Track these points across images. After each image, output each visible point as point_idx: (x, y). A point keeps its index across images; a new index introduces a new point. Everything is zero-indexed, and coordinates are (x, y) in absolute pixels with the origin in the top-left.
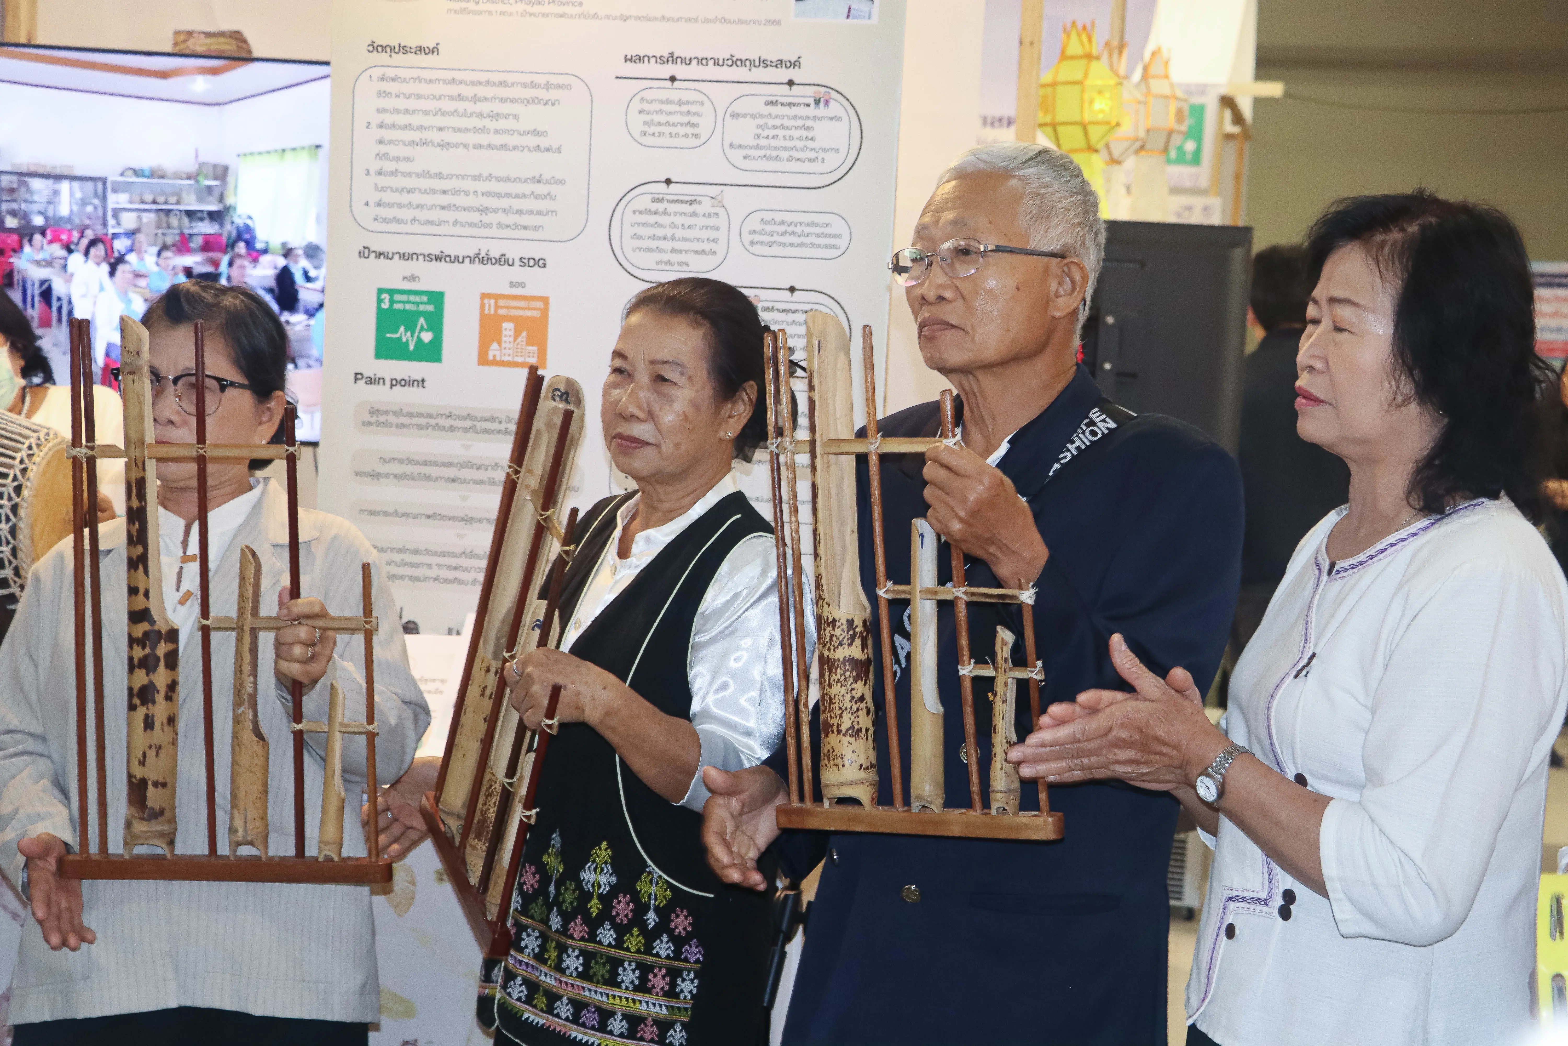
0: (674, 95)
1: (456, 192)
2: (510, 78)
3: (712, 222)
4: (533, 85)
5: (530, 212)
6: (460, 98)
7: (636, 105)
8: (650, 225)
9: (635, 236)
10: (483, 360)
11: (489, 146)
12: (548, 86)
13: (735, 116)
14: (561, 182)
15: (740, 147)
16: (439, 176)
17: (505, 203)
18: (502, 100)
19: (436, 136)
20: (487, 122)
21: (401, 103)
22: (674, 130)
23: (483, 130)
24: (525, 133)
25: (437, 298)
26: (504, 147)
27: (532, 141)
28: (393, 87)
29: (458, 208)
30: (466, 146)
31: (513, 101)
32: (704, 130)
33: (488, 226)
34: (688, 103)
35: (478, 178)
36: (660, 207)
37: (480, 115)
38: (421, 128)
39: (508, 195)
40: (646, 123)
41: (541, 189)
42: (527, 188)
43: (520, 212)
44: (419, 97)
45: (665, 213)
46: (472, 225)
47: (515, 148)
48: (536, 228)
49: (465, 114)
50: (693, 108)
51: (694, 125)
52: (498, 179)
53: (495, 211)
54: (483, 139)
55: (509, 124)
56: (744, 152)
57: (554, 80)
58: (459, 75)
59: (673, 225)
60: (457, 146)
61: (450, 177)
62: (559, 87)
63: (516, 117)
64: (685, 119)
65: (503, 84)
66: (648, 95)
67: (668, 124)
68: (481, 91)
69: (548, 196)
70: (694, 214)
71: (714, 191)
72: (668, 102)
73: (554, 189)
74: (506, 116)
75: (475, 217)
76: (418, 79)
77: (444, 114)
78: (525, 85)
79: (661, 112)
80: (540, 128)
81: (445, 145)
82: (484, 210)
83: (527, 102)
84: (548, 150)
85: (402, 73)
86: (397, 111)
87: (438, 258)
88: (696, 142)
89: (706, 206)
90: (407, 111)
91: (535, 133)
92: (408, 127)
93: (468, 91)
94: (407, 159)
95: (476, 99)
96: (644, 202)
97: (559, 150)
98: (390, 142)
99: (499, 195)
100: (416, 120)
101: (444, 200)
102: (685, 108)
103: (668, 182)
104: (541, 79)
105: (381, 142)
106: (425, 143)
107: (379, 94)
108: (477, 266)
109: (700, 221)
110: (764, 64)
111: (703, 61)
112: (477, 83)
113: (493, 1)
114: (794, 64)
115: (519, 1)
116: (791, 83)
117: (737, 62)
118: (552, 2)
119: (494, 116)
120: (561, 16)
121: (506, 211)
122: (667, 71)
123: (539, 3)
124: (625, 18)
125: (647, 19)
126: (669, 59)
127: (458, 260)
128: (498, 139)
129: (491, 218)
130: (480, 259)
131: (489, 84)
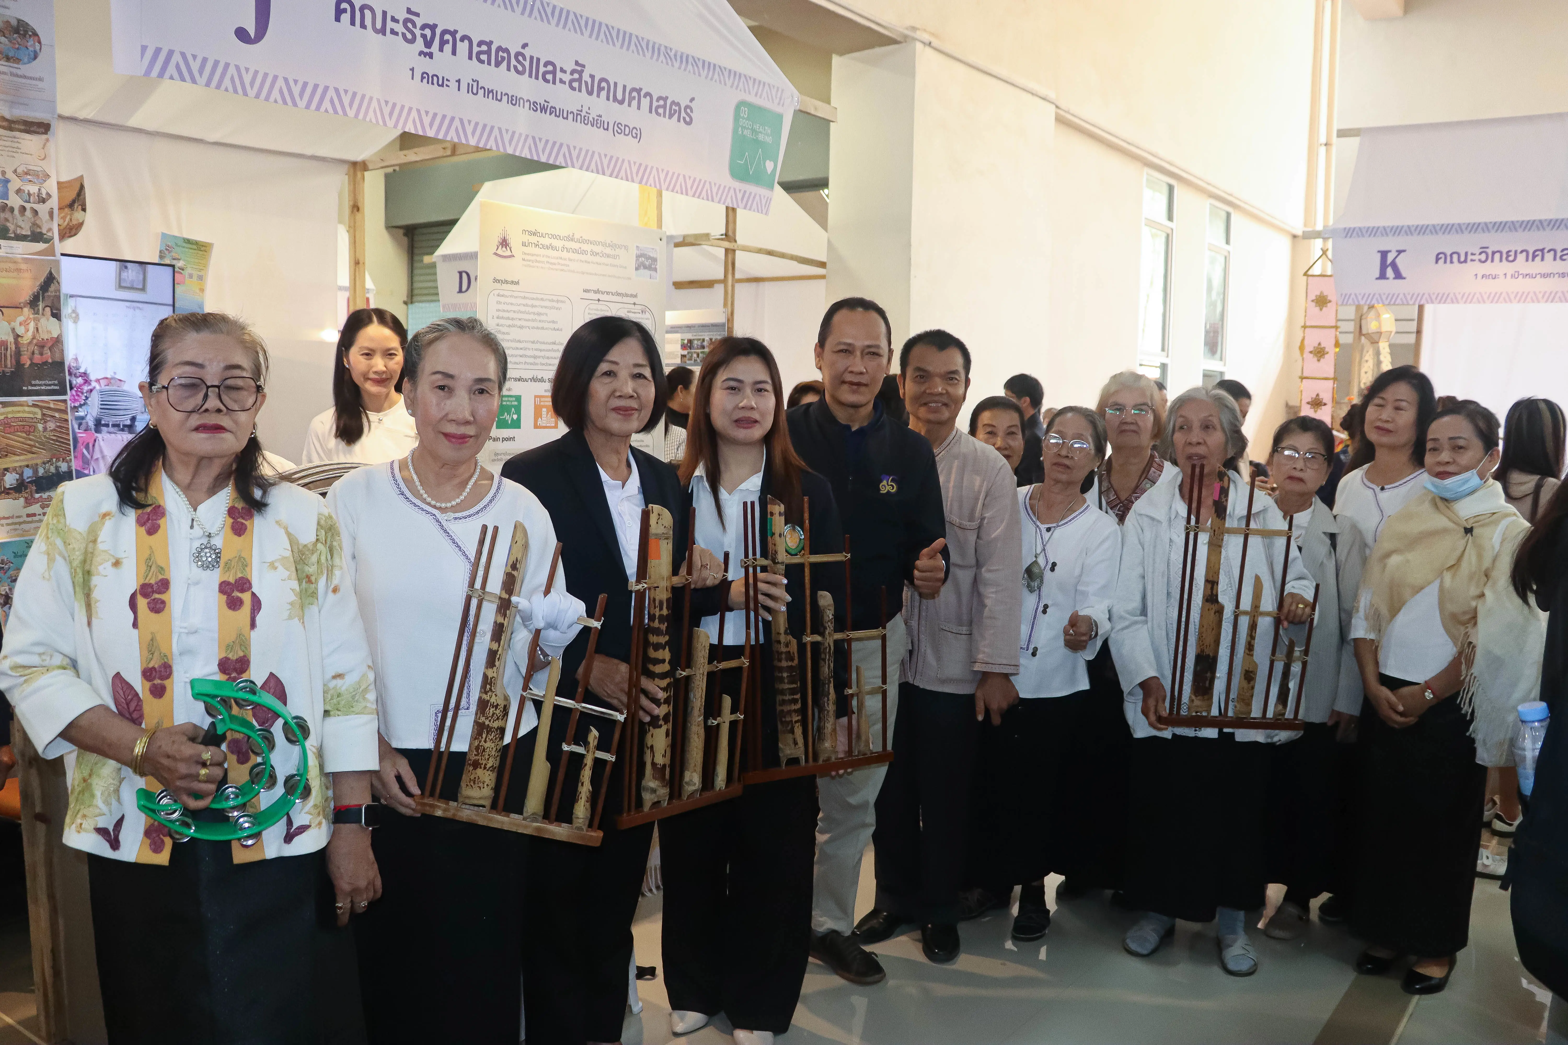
0: (599, 307)
1: (526, 349)
2: (545, 297)
4: (553, 301)
6: (527, 305)
7: (587, 311)
10: (536, 426)
12: (558, 301)
16: (519, 341)
17: (542, 354)
18: (542, 307)
19: (519, 323)
20: (536, 317)
21: (506, 307)
23: (533, 320)
24: (550, 322)
25: (518, 398)
26: (543, 328)
27: (552, 326)
28: (502, 299)
29: (526, 356)
30: (528, 327)
31: (546, 307)
33: (537, 364)
35: (533, 342)
37: (534, 313)
38: (513, 319)
39: (544, 350)
42: (550, 347)
43: (548, 358)
44: (512, 304)
46: (531, 364)
49: (529, 313)
52: (541, 343)
53: (539, 357)
54: (535, 324)
55: (543, 318)
57: (560, 298)
58: (527, 295)
60: (526, 327)
61: (523, 342)
62: (562, 302)
63: (547, 315)
65: (542, 299)
66: (592, 306)
68: (534, 302)
74: (543, 314)
75: (531, 360)
76: (511, 296)
77: (521, 312)
78: (550, 301)
80: (556, 320)
81: (521, 327)
82: (535, 357)
83: (551, 308)
84: (558, 330)
85: (506, 293)
86: (504, 311)
87: (519, 380)
90: (508, 311)
91: (553, 322)
92: (508, 318)
93: (530, 302)
94: (508, 334)
95: (533, 306)
97: (561, 330)
98: (502, 325)
99: (541, 350)
100: (511, 315)
101: (521, 352)
104: (555, 298)
105: (498, 325)
106: (514, 326)
107: (499, 303)
108: (533, 383)
110: (627, 295)
111: (608, 293)
112: (533, 299)
113: (539, 262)
114: (635, 296)
115: (548, 262)
116: (634, 304)
117: (618, 294)
118: (559, 264)
119: (539, 314)
120: (562, 270)
121: (543, 357)
122: (597, 296)
123: (555, 264)
124: (583, 273)
125: (591, 274)
126: (597, 292)
127: (526, 380)
128: (540, 325)
129: (538, 361)
130: (534, 380)
131: (537, 299)
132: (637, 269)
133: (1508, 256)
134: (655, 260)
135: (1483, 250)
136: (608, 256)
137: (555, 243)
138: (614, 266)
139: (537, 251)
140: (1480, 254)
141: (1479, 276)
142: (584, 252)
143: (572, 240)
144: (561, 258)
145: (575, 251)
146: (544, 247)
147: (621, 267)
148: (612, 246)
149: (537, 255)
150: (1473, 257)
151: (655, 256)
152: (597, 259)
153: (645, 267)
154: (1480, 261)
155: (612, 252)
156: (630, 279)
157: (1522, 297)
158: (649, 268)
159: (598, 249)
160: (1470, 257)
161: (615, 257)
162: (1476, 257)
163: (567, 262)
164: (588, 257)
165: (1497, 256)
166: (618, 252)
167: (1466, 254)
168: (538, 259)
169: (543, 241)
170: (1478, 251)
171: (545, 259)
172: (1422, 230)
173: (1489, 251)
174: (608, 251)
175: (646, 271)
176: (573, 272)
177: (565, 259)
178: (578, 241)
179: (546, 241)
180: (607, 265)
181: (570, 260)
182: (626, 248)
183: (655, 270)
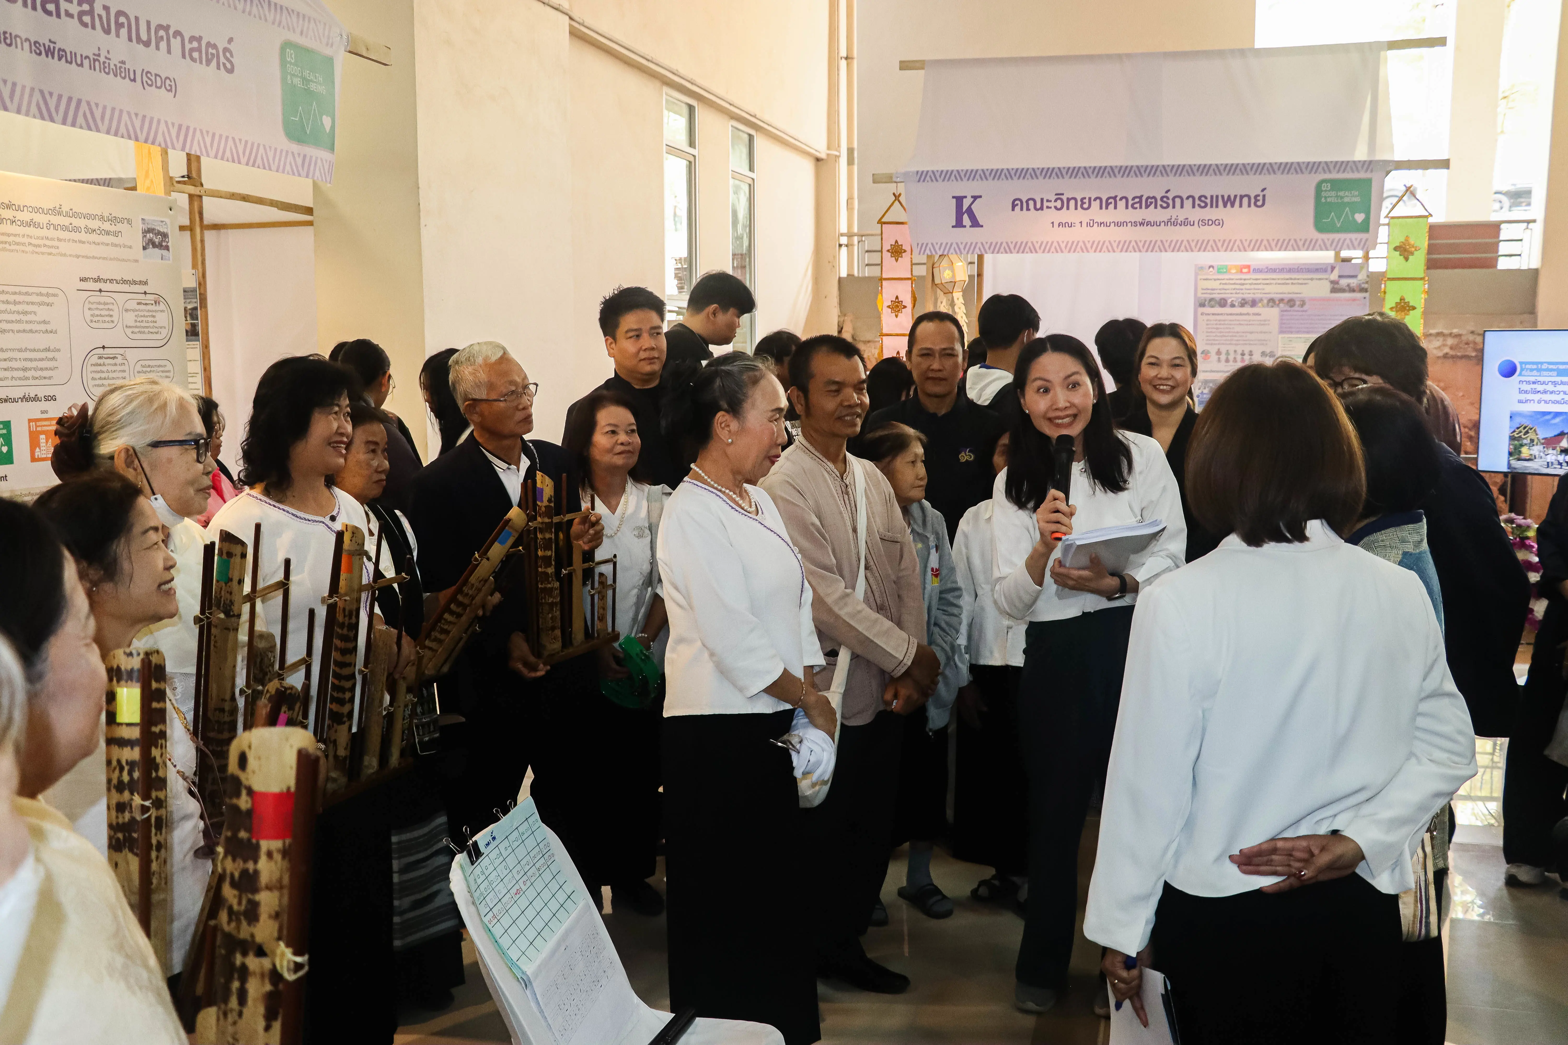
0: (102, 300)
1: (10, 360)
2: (31, 290)
3: (122, 368)
4: (41, 294)
5: (46, 369)
6: (7, 302)
7: (87, 305)
8: (99, 372)
9: (93, 379)
10: (33, 459)
11: (24, 331)
12: (48, 295)
13: (127, 310)
14: (59, 350)
15: (130, 327)
16: (2, 350)
17: (34, 364)
18: (27, 304)
20: (21, 317)
22: (104, 319)
23: (18, 322)
24: (39, 323)
25: (6, 425)
26: (31, 331)
27: (43, 327)
29: (13, 369)
30: (13, 331)
31: (33, 303)
32: (115, 319)
33: (27, 378)
34: (107, 304)
35: (20, 350)
36: (101, 361)
37: (18, 313)
39: (36, 360)
40: (92, 315)
41: (50, 355)
42: (43, 355)
43: (41, 369)
45: (104, 365)
46: (20, 379)
47: (36, 331)
48: (50, 378)
50: (110, 307)
51: (111, 316)
52: (31, 350)
53: (30, 369)
54: (21, 326)
55: (32, 317)
56: (131, 330)
57: (51, 291)
58: (6, 289)
59: (108, 371)
60: (8, 331)
61: (7, 350)
62: (54, 295)
63: (35, 313)
64: (107, 313)
65: (27, 294)
66: (92, 299)
67: (101, 316)
68: (18, 298)
69: (53, 359)
70: (115, 364)
71: (121, 351)
72: (99, 303)
73: (56, 354)
74: (30, 313)
75: (20, 374)
77: (1, 312)
78: (37, 295)
79: (97, 309)
80: (47, 320)
81: (3, 331)
82: (25, 369)
83: (40, 304)
84: (51, 332)
87: (6, 401)
88: (112, 325)
89: (119, 360)
91: (44, 322)
93: (11, 298)
95: (15, 303)
96: (95, 359)
97: (56, 332)
99: (31, 360)
101: (5, 365)
102: (107, 307)
103: (104, 347)
104: (44, 291)
108: (24, 403)
109: (118, 368)
110: (135, 282)
111: (111, 281)
112: (15, 293)
113: (18, 244)
114: (146, 283)
115: (30, 244)
116: (145, 293)
117: (125, 282)
118: (45, 246)
119: (25, 313)
120: (50, 254)
121: (35, 369)
122: (98, 286)
123: (39, 246)
124: (78, 257)
125: (87, 257)
126: (98, 280)
127: (14, 401)
128: (28, 327)
129: (29, 374)
130: (26, 399)
131: (20, 293)
132: (144, 248)
133: (1083, 203)
134: (165, 235)
135: (1059, 196)
136: (108, 233)
137: (39, 218)
138: (116, 245)
139: (14, 229)
140: (1056, 201)
141: (1056, 225)
142: (77, 230)
143: (60, 213)
144: (47, 238)
145: (65, 228)
146: (23, 224)
147: (125, 246)
148: (114, 220)
149: (15, 235)
150: (1049, 204)
151: (165, 231)
152: (94, 237)
153: (154, 245)
154: (1056, 207)
155: (113, 228)
156: (137, 261)
157: (1098, 247)
158: (160, 246)
159: (95, 224)
160: (1046, 204)
161: (116, 234)
162: (1052, 204)
163: (56, 243)
164: (83, 236)
165: (1072, 203)
166: (119, 227)
167: (1042, 200)
168: (17, 239)
169: (20, 216)
170: (1053, 198)
171: (26, 240)
172: (997, 174)
173: (1064, 198)
174: (107, 226)
175: (156, 250)
176: (65, 255)
177: (52, 239)
178: (67, 215)
179: (25, 216)
180: (107, 245)
181: (59, 240)
182: (129, 222)
183: (167, 248)
